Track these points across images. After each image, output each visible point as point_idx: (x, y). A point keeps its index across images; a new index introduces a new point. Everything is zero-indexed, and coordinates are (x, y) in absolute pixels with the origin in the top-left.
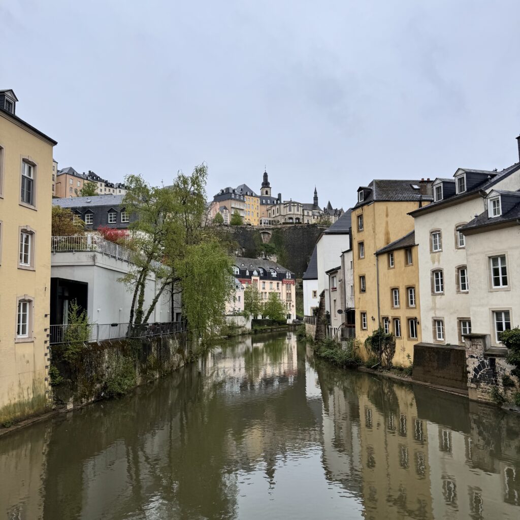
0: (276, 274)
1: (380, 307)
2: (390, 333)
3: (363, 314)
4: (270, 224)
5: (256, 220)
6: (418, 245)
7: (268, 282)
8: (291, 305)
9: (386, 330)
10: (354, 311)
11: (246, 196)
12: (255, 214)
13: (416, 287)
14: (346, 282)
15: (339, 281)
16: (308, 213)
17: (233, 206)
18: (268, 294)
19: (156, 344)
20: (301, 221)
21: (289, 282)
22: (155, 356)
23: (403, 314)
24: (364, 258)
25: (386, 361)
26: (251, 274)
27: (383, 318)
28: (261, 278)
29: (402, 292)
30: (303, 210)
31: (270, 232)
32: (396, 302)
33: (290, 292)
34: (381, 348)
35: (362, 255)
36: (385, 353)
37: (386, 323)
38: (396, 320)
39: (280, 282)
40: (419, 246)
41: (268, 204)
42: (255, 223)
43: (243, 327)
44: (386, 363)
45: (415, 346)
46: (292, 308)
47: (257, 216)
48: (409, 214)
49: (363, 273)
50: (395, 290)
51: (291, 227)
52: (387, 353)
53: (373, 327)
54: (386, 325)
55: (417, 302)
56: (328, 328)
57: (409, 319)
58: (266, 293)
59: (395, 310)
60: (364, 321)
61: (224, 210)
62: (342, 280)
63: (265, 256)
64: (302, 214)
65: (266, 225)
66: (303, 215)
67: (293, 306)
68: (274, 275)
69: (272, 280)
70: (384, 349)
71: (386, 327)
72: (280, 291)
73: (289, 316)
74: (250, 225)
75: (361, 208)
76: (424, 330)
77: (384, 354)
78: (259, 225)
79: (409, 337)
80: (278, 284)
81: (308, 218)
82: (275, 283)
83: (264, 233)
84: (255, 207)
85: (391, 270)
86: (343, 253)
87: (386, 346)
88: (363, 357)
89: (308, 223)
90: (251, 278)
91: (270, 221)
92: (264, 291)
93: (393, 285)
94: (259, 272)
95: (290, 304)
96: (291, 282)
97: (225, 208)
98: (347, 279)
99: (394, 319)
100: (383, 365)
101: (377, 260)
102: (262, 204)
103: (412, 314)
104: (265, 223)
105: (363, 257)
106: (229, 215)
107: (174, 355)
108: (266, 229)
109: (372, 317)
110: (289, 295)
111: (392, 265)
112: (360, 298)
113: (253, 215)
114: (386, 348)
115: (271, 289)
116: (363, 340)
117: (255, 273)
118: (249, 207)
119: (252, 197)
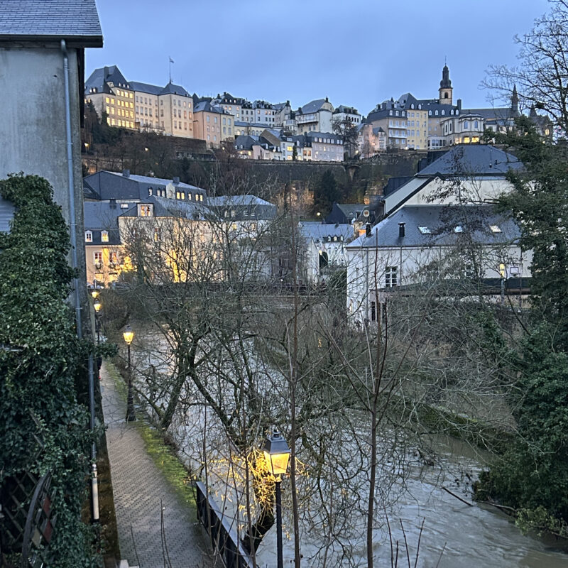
4: (441, 145)
5: (423, 141)
11: (408, 111)
17: (390, 126)
30: (484, 125)
41: (442, 117)
47: (423, 135)
61: (380, 133)
64: (482, 130)
65: (436, 147)
74: (413, 150)
78: (427, 147)
84: (421, 123)
91: (441, 141)
97: (381, 130)
102: (432, 116)
104: (434, 145)
106: (385, 139)
113: (418, 134)
118: (413, 125)
119: (418, 112)
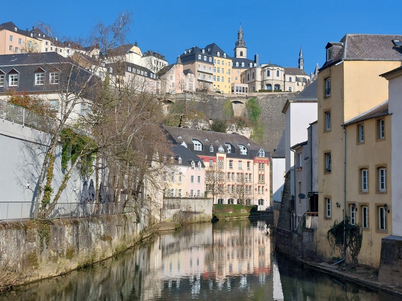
0: (246, 151)
1: (347, 191)
2: (357, 223)
3: (328, 200)
4: (243, 92)
5: (227, 87)
6: (392, 114)
7: (236, 161)
8: (265, 189)
9: (353, 220)
10: (317, 195)
11: (215, 58)
12: (226, 80)
13: (388, 166)
14: (313, 161)
15: (305, 159)
16: (290, 78)
17: (200, 69)
18: (236, 175)
19: (71, 228)
20: (282, 88)
21: (262, 161)
22: (70, 242)
23: (372, 199)
24: (330, 131)
25: (351, 257)
26: (216, 151)
27: (349, 205)
28: (228, 156)
29: (372, 172)
30: (284, 75)
31: (243, 101)
32: (365, 185)
33: (263, 173)
34: (346, 241)
35: (328, 128)
36: (350, 248)
37: (353, 211)
38: (364, 207)
39: (252, 161)
40: (392, 116)
41: (243, 68)
42: (226, 90)
43: (202, 212)
44: (351, 260)
45: (383, 239)
46: (265, 192)
47: (228, 81)
48: (383, 75)
49: (329, 149)
50: (363, 170)
51: (270, 95)
52: (352, 248)
53: (338, 216)
54: (353, 214)
55: (388, 185)
56: (293, 217)
57: (378, 207)
58: (233, 173)
59: (363, 195)
60: (329, 209)
61: (189, 74)
62: (308, 158)
63: (237, 130)
64: (283, 80)
65: (239, 93)
66: (284, 82)
67: (266, 190)
68: (244, 152)
69: (241, 158)
70: (349, 243)
71: (353, 217)
72: (251, 172)
73: (261, 202)
74: (220, 92)
75: (328, 69)
76: (395, 220)
77: (348, 249)
78: (231, 92)
79: (378, 228)
80: (248, 163)
81: (290, 84)
82: (245, 161)
83: (236, 102)
84: (226, 70)
85: (361, 147)
86: (311, 124)
87: (351, 238)
88: (326, 252)
89: (291, 91)
90: (215, 155)
91: (243, 88)
92: (231, 171)
93: (362, 164)
94: (225, 148)
95: (263, 187)
96: (265, 161)
97: (190, 72)
98: (314, 157)
99: (362, 206)
100: (348, 261)
101: (345, 132)
102: (234, 66)
103: (382, 200)
104: (237, 91)
105: (329, 129)
106: (194, 80)
107: (97, 242)
108: (238, 97)
109: (337, 203)
110: (261, 177)
111: (363, 139)
112: (324, 180)
113: (223, 81)
114: (351, 242)
115: (240, 168)
116: (326, 231)
117: (221, 149)
118: (219, 71)
119: (223, 59)
